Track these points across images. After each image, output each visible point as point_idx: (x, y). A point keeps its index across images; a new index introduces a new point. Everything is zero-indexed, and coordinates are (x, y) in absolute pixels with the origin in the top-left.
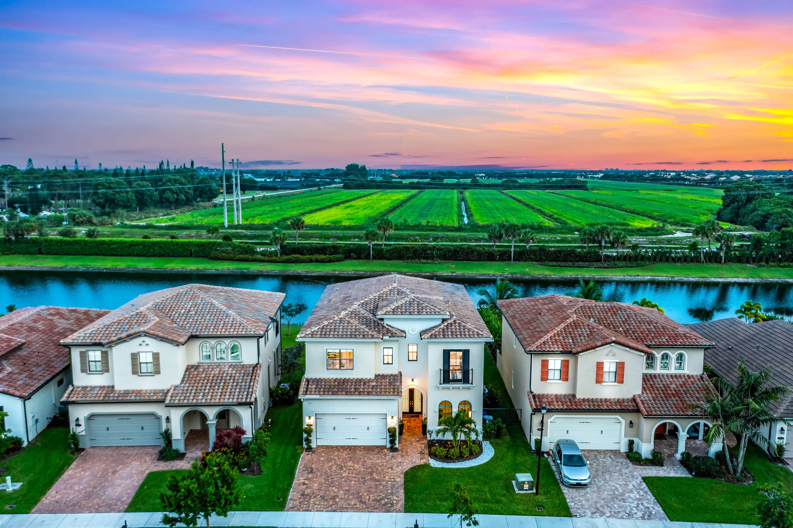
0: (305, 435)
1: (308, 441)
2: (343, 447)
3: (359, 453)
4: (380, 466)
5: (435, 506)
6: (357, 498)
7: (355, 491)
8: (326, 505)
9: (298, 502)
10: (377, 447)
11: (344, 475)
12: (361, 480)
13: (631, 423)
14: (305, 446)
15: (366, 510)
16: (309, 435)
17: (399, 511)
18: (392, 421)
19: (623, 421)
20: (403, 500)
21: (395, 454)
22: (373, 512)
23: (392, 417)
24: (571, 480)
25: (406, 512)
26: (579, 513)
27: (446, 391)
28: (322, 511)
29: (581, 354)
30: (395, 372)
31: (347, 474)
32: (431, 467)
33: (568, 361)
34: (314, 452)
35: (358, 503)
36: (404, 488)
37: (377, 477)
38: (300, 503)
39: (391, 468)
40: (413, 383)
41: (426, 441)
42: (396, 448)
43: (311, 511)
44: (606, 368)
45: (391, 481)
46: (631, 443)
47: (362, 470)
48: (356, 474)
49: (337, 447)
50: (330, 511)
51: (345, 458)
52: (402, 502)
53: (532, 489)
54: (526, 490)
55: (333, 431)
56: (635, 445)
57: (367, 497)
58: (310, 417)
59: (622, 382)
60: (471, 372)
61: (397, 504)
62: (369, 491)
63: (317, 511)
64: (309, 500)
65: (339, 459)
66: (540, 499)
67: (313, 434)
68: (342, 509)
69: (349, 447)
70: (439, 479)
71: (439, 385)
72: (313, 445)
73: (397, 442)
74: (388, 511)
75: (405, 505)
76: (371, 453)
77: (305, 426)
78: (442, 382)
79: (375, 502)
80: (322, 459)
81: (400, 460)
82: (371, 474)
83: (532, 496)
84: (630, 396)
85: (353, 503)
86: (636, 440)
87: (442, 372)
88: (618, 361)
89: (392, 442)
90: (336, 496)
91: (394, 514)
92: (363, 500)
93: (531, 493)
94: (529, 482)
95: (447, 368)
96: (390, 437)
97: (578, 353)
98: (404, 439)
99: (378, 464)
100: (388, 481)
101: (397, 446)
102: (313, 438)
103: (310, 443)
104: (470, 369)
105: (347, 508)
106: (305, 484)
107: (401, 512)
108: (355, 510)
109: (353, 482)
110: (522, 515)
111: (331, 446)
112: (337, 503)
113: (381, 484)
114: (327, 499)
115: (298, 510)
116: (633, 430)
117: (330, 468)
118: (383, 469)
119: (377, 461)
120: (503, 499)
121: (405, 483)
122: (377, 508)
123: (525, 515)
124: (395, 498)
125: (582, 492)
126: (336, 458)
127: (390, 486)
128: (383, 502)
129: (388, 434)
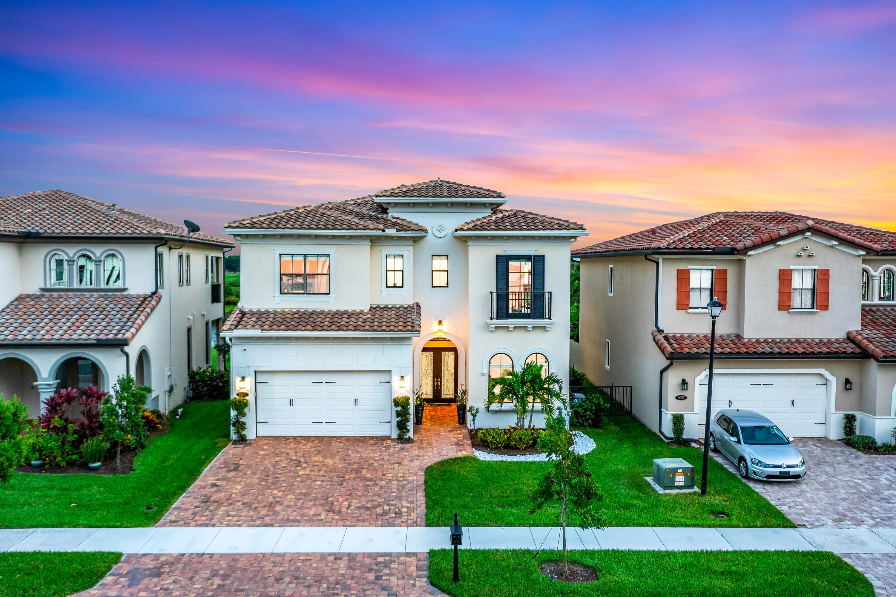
0: (233, 413)
1: (240, 426)
2: (308, 439)
3: (335, 445)
4: (377, 461)
5: (494, 513)
6: (323, 505)
7: (319, 495)
8: (252, 517)
9: (189, 513)
10: (372, 437)
11: (300, 473)
12: (336, 479)
13: (847, 381)
14: (234, 436)
15: (340, 523)
16: (242, 413)
17: (415, 524)
18: (402, 383)
19: (833, 379)
20: (423, 508)
21: (407, 446)
22: (355, 526)
23: (402, 377)
24: (769, 466)
25: (429, 525)
26: (807, 521)
27: (501, 335)
28: (240, 526)
29: (752, 252)
30: (408, 301)
31: (308, 472)
32: (479, 460)
33: (725, 271)
34: (250, 444)
35: (324, 513)
36: (425, 489)
37: (368, 476)
38: (195, 514)
39: (400, 463)
40: (440, 327)
41: (465, 431)
42: (409, 438)
43: (214, 526)
44: (796, 282)
45: (398, 481)
46: (850, 420)
47: (340, 466)
48: (326, 472)
49: (295, 438)
50: (259, 526)
51: (309, 452)
52: (422, 509)
53: (692, 487)
54: (680, 488)
55: (288, 407)
56: (857, 424)
57: (346, 504)
58: (243, 378)
59: (825, 307)
60: (547, 296)
61: (408, 514)
62: (350, 495)
63: (228, 525)
64: (216, 509)
65: (295, 453)
66: (715, 502)
67: (250, 411)
68: (286, 522)
69: (320, 439)
70: (496, 476)
71: (489, 321)
72: (250, 434)
73: (411, 425)
74: (389, 525)
75: (427, 515)
76: (361, 444)
77: (233, 396)
78: (495, 316)
79: (362, 511)
80: (262, 453)
81: (416, 453)
82: (358, 471)
83: (696, 497)
84: (841, 335)
85: (312, 512)
86: (859, 415)
87: (495, 295)
88: (817, 267)
89: (402, 426)
90: (278, 502)
91: (403, 529)
92: (336, 508)
93: (690, 494)
94: (685, 470)
95: (502, 290)
96: (398, 414)
97: (745, 250)
98: (425, 429)
99: (372, 459)
100: (391, 481)
101: (411, 434)
102: (249, 420)
103: (244, 429)
104: (546, 290)
105: (298, 521)
106: (217, 486)
107: (420, 526)
108: (316, 523)
109: (318, 483)
110: (686, 526)
111: (285, 438)
112: (276, 513)
113: (376, 485)
114: (256, 508)
115: (187, 525)
116: (852, 396)
117: (275, 464)
118: (382, 465)
119: (372, 455)
120: (635, 502)
121: (426, 482)
122: (364, 521)
123: (694, 526)
124: (405, 504)
125: (794, 490)
126: (291, 452)
127: (395, 487)
128: (379, 510)
129: (394, 409)
